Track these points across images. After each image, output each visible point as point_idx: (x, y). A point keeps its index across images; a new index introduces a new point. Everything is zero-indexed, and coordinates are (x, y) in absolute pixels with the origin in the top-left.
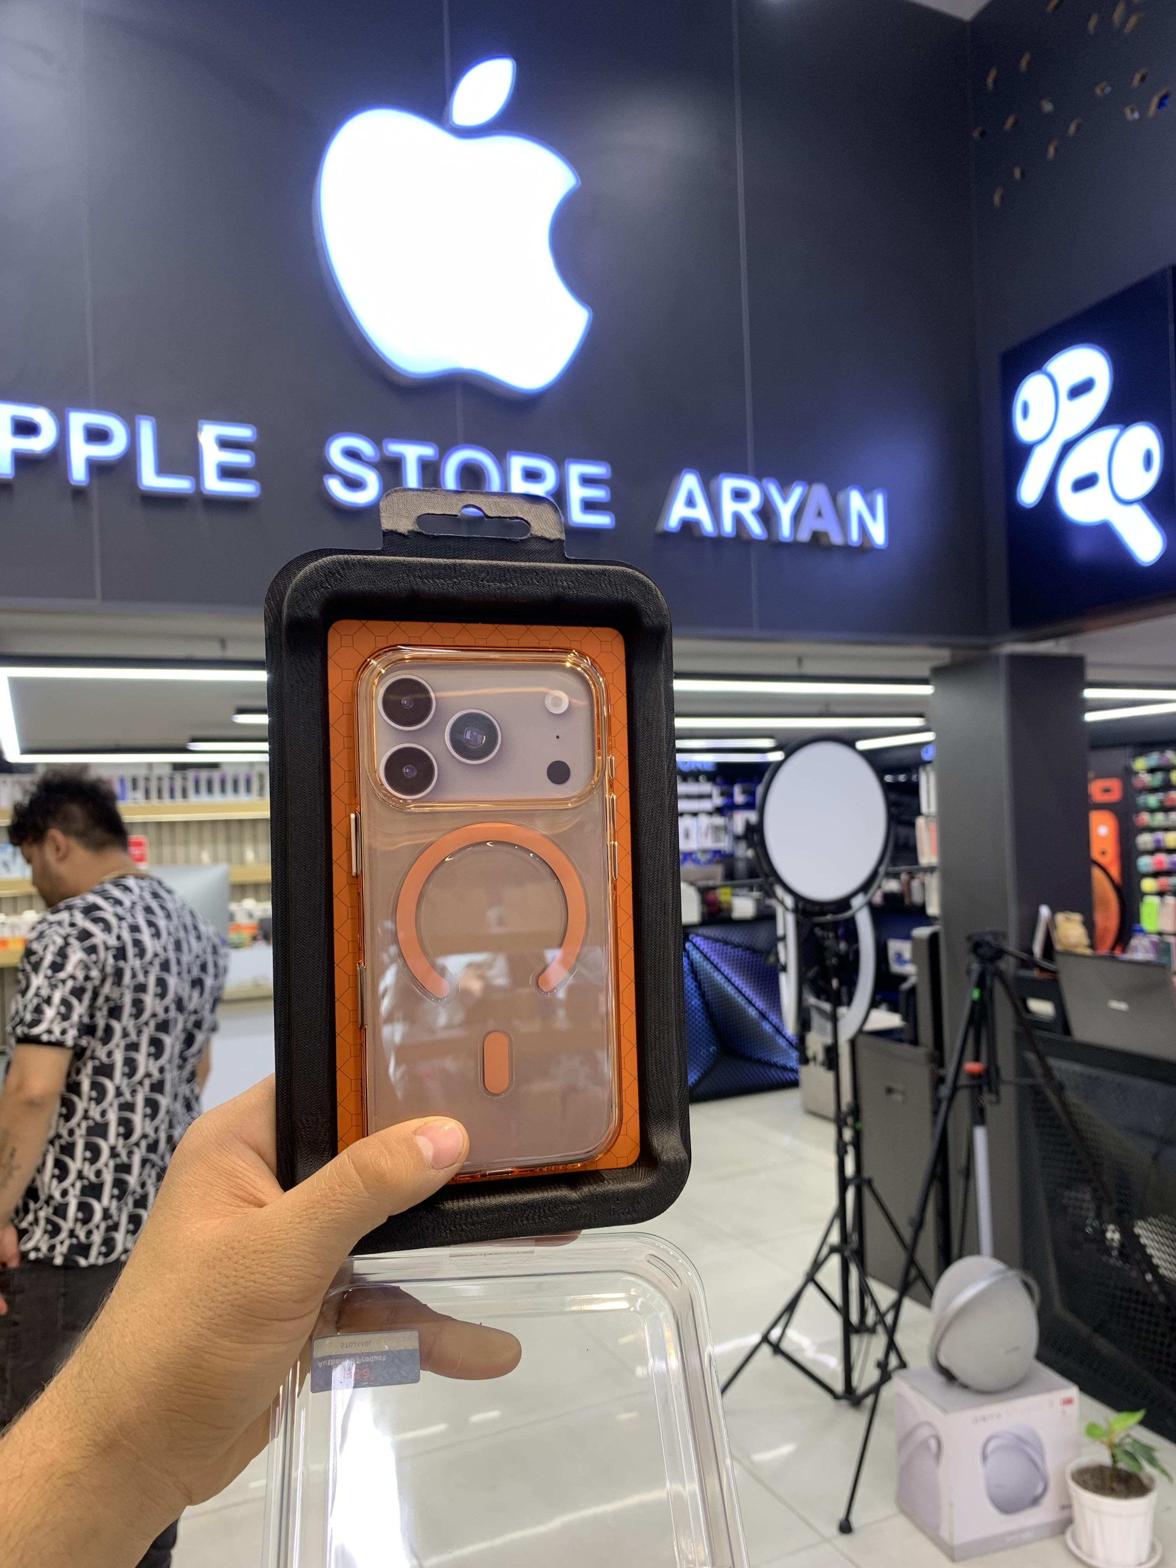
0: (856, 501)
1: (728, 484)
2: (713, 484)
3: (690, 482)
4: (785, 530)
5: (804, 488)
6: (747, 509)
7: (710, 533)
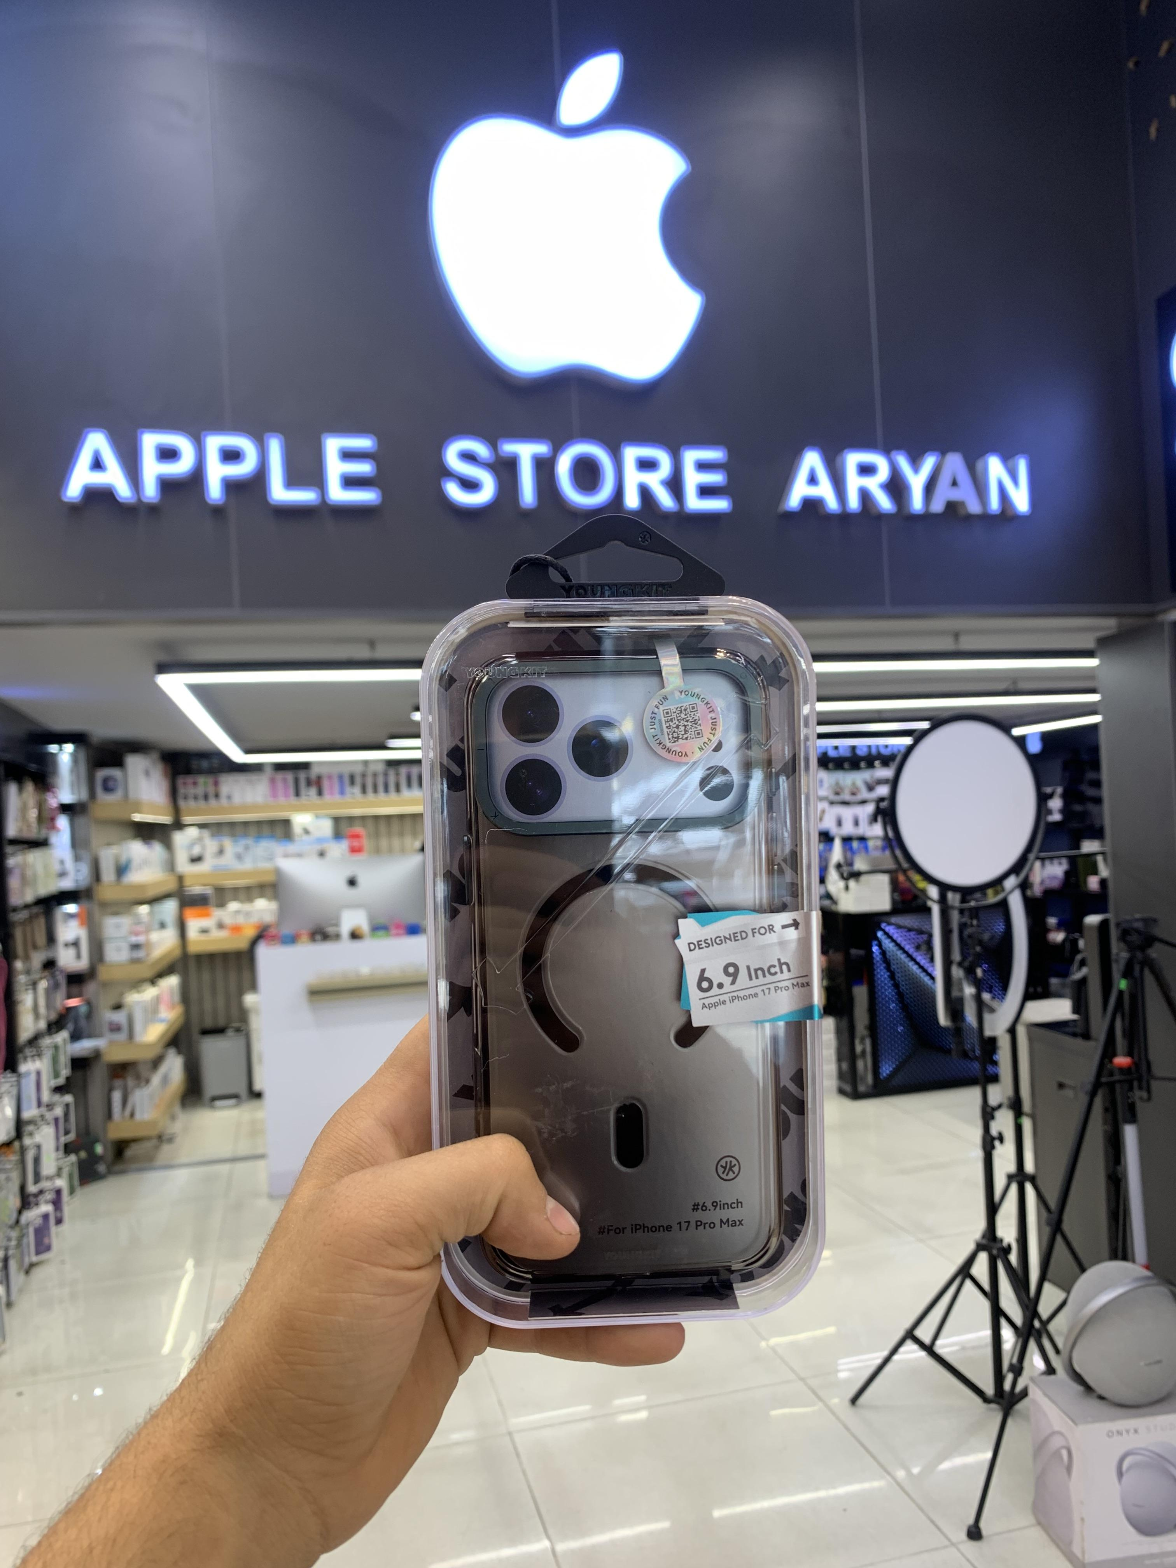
0: (995, 467)
1: (853, 459)
2: (838, 460)
3: (812, 460)
4: (917, 503)
5: (938, 457)
6: (874, 484)
7: (834, 510)
